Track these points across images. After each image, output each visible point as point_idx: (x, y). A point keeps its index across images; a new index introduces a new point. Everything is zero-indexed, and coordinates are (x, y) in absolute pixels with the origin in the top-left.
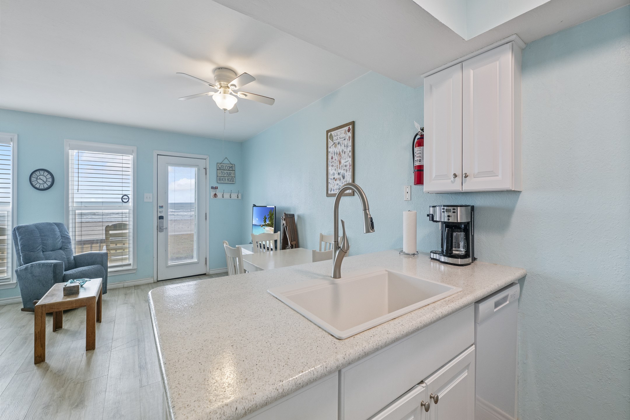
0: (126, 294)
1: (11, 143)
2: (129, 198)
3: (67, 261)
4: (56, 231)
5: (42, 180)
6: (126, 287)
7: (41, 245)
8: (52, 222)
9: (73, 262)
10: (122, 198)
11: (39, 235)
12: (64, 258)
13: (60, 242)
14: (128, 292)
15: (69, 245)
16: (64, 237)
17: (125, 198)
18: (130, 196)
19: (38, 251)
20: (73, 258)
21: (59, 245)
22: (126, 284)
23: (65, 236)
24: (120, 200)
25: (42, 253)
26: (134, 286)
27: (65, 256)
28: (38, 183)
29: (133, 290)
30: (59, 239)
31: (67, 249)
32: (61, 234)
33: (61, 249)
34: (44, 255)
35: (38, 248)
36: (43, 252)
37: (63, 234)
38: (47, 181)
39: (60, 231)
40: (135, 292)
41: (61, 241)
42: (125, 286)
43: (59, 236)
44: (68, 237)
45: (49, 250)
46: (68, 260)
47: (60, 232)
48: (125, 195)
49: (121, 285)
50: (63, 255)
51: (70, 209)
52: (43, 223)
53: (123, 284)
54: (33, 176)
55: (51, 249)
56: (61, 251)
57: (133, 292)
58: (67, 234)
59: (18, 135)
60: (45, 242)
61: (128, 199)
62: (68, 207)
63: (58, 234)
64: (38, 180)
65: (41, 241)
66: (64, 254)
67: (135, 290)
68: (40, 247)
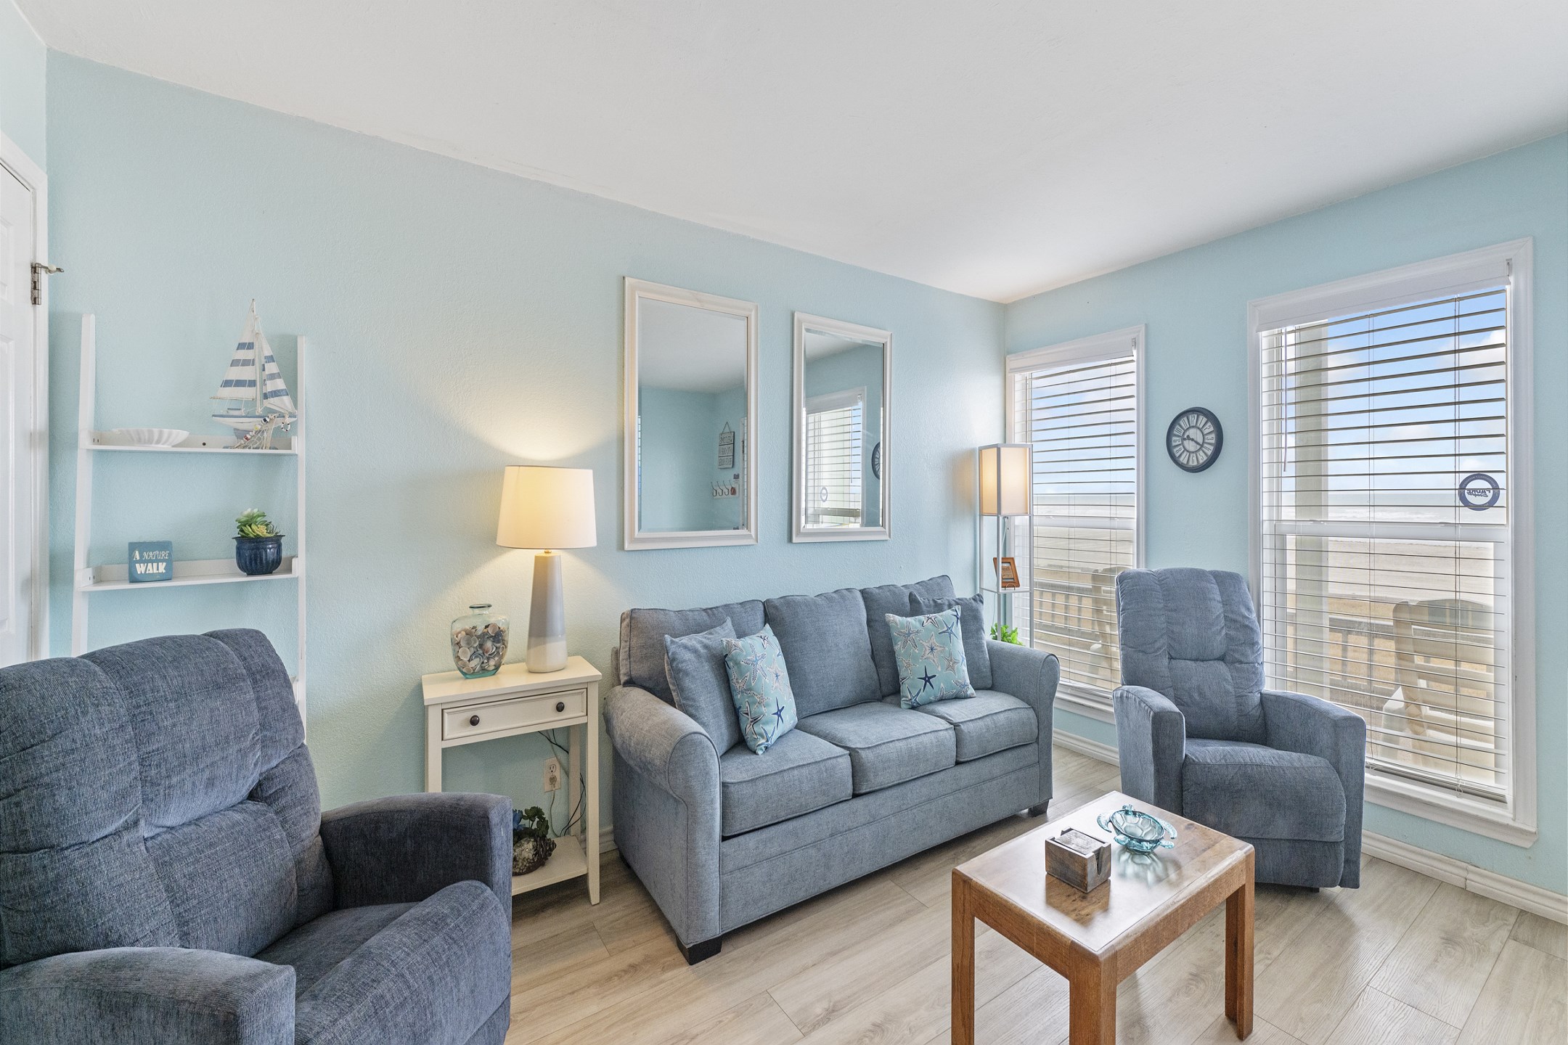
0: (1450, 940)
1: (1135, 352)
2: (1496, 487)
3: (1235, 705)
4: (1210, 599)
5: (1193, 440)
6: (1475, 896)
7: (1165, 637)
8: (1208, 568)
9: (1256, 713)
10: (1463, 486)
11: (1161, 605)
12: (1227, 692)
13: (1219, 638)
14: (1466, 934)
15: (1249, 652)
16: (1235, 621)
17: (1475, 490)
18: (1500, 479)
19: (1156, 652)
20: (1256, 698)
21: (1218, 644)
22: (1478, 883)
23: (1240, 619)
24: (1452, 498)
25: (1166, 661)
26: (1522, 912)
27: (1230, 688)
28: (1185, 449)
29: (1504, 933)
30: (1219, 628)
31: (1241, 662)
32: (1225, 612)
33: (1222, 659)
34: (1170, 669)
35: (1157, 645)
36: (1171, 658)
37: (1232, 612)
38: (1203, 442)
39: (1223, 601)
40: (1505, 955)
41: (1224, 632)
42: (1472, 886)
43: (1218, 617)
44: (1247, 623)
45: (1189, 657)
46: (1239, 704)
47: (1225, 603)
48: (1478, 475)
49: (1452, 873)
50: (1226, 680)
51: (1266, 528)
52: (1181, 571)
53: (1464, 874)
54: (1175, 432)
55: (1195, 654)
56: (1221, 667)
57: (1495, 946)
58: (1246, 614)
59: (1147, 326)
60: (1176, 629)
61: (1490, 495)
62: (1257, 523)
63: (1217, 609)
64: (1186, 443)
65: (1164, 625)
66: (1230, 678)
67: (1512, 943)
68: (1162, 642)
